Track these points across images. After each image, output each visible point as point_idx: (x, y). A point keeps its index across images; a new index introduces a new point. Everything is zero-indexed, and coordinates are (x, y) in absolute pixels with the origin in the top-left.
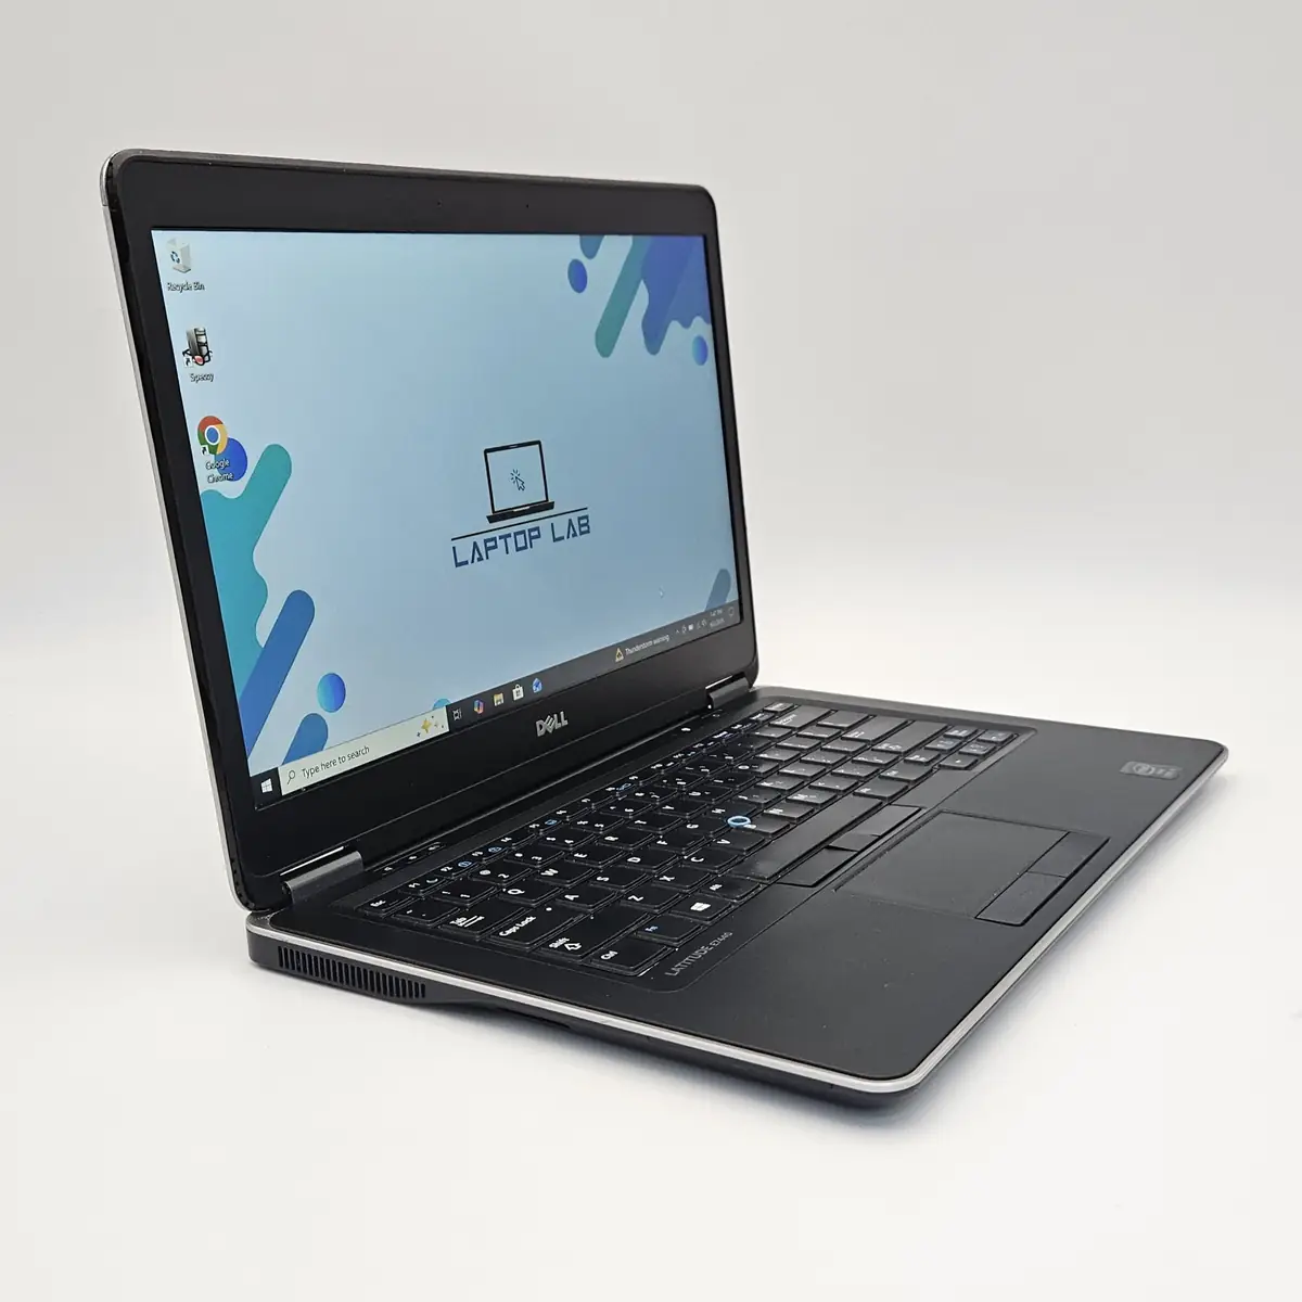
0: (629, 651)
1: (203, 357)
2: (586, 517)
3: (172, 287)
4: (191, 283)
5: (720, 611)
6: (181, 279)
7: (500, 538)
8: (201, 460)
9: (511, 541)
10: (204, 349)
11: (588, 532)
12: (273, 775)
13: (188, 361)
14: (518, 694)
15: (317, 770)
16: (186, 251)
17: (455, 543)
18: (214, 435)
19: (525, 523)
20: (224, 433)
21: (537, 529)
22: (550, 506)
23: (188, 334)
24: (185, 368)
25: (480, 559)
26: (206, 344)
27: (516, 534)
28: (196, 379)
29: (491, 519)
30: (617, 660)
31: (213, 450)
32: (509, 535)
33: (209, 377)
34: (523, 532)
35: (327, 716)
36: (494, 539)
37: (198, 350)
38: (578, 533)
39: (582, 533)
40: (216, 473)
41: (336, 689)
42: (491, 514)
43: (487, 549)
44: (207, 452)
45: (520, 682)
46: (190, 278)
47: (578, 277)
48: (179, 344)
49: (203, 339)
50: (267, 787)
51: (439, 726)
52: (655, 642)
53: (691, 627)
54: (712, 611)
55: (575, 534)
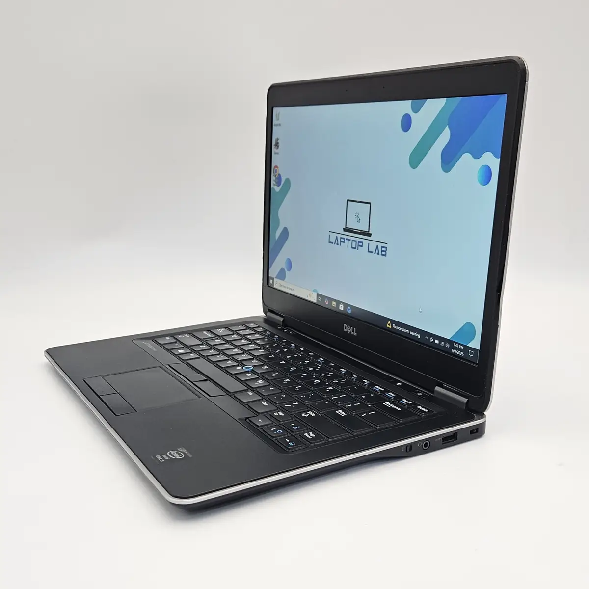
0: (394, 326)
2: (386, 248)
3: (275, 125)
4: (279, 123)
5: (462, 348)
6: (277, 122)
7: (347, 239)
8: (273, 178)
9: (350, 242)
11: (385, 255)
12: (273, 280)
13: (275, 148)
14: (341, 308)
15: (282, 286)
16: (279, 114)
17: (330, 233)
18: (276, 171)
20: (278, 171)
21: (362, 243)
22: (370, 235)
23: (276, 140)
24: (274, 150)
25: (338, 244)
26: (279, 143)
27: (353, 241)
28: (275, 153)
29: (345, 230)
30: (388, 326)
32: (350, 240)
33: (278, 153)
34: (356, 241)
35: (286, 271)
36: (344, 239)
37: (277, 145)
39: (382, 255)
40: (275, 183)
41: (289, 264)
42: (344, 227)
43: (341, 242)
44: (275, 176)
47: (406, 123)
49: (278, 141)
51: (313, 299)
52: (411, 333)
53: (437, 341)
54: (456, 343)
55: (378, 254)
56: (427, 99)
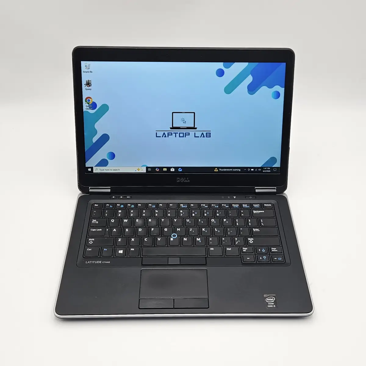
1: (89, 85)
2: (210, 133)
3: (84, 72)
4: (89, 71)
5: (269, 168)
6: (87, 70)
7: (174, 133)
8: (85, 105)
9: (178, 135)
10: (90, 84)
11: (210, 137)
12: (92, 168)
13: (85, 86)
14: (173, 170)
15: (104, 170)
16: (89, 65)
17: (157, 132)
18: (89, 101)
19: (184, 131)
20: (92, 100)
21: (189, 133)
22: (196, 128)
23: (87, 81)
24: (84, 87)
25: (165, 137)
26: (91, 83)
27: (180, 133)
28: (86, 89)
29: (171, 128)
30: (215, 171)
31: (88, 103)
32: (178, 133)
33: (91, 89)
34: (183, 133)
35: (109, 160)
36: (172, 133)
37: (88, 84)
38: (205, 136)
39: (206, 137)
40: (88, 108)
41: (112, 155)
42: (172, 127)
43: (168, 135)
44: (87, 104)
45: (174, 167)
46: (89, 70)
47: (220, 73)
48: (84, 82)
49: (90, 82)
50: (90, 170)
52: (234, 170)
53: (252, 170)
54: (265, 167)
55: (204, 137)
56: (235, 62)
